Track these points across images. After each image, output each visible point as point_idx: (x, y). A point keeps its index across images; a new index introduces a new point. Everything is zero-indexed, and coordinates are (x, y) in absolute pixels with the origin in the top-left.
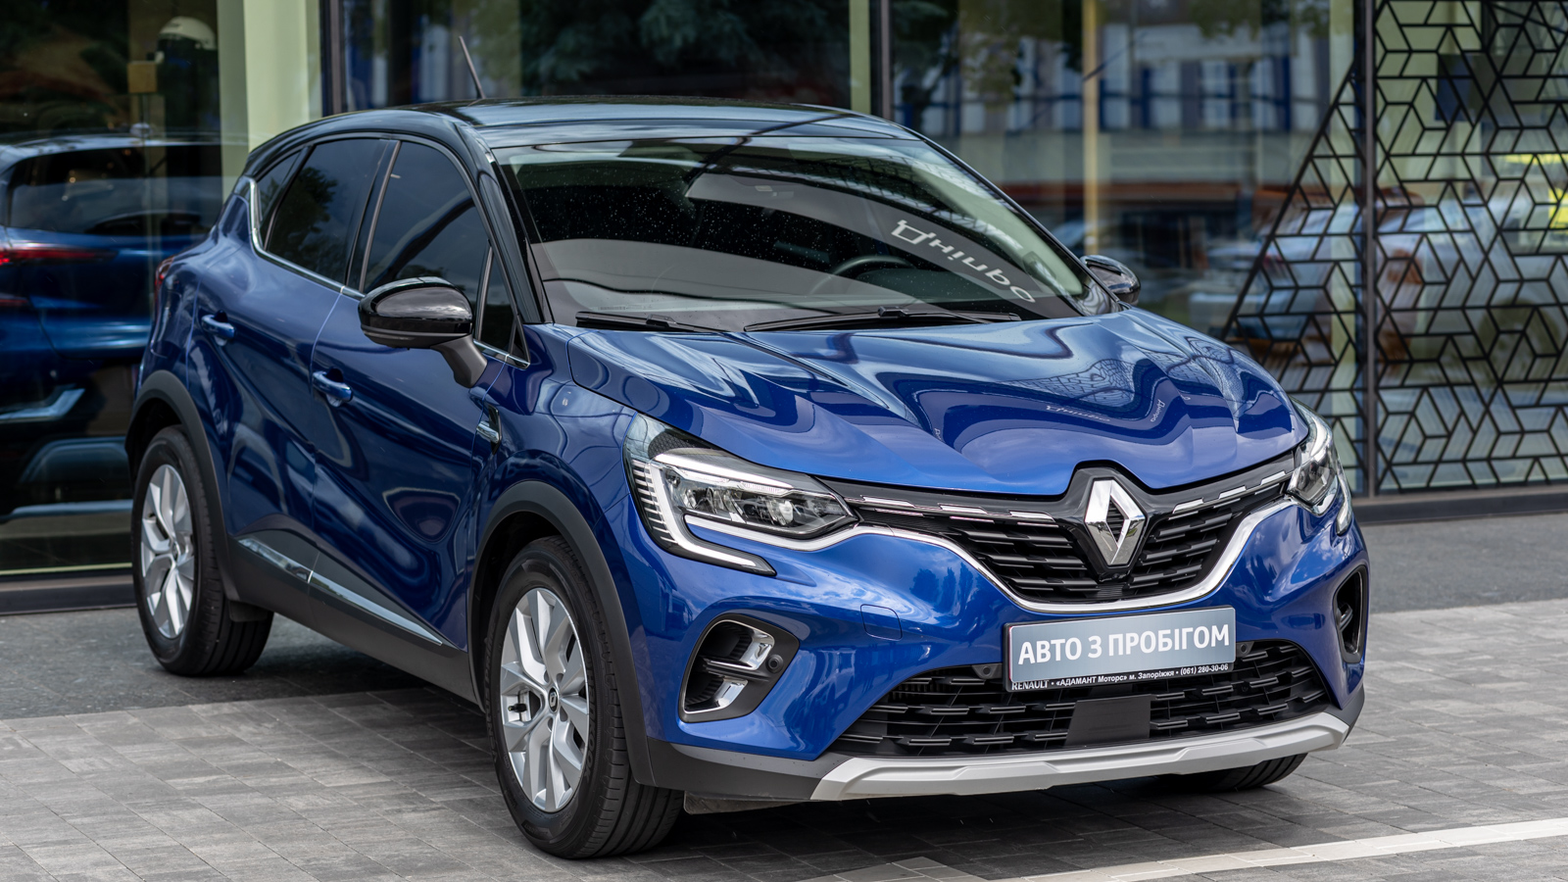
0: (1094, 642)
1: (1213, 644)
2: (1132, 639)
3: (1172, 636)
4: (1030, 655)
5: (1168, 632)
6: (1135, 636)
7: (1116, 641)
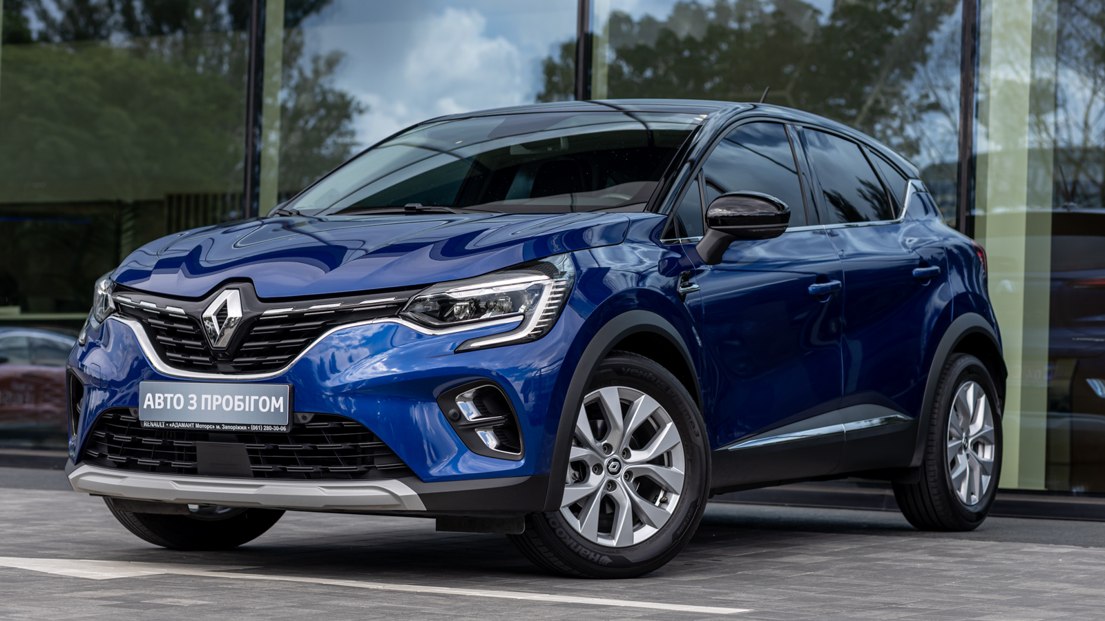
0: (192, 399)
1: (272, 410)
2: (217, 400)
3: (244, 401)
4: (151, 403)
5: (241, 397)
6: (219, 397)
7: (206, 399)
